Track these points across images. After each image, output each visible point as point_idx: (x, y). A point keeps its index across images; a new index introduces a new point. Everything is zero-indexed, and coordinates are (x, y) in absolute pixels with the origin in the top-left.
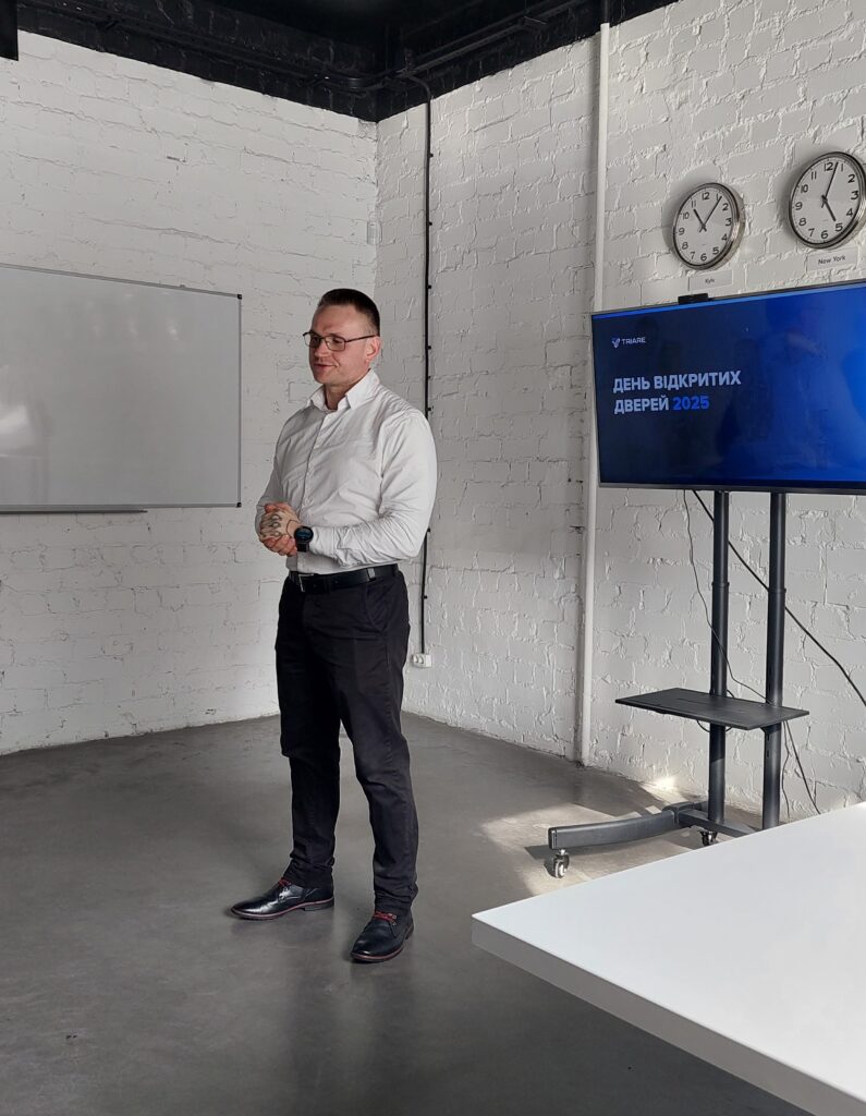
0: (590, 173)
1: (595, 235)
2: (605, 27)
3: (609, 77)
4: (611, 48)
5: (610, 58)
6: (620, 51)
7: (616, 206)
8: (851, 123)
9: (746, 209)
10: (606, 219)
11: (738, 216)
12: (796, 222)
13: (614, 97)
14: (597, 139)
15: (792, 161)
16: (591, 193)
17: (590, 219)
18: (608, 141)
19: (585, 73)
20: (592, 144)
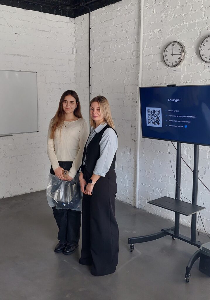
0: (138, 36)
1: (139, 55)
3: (144, 7)
5: (144, 2)
7: (146, 46)
9: (186, 49)
10: (143, 50)
12: (201, 55)
13: (145, 13)
14: (140, 26)
15: (200, 35)
16: (138, 42)
17: (138, 50)
18: (143, 27)
19: (136, 6)
20: (138, 27)
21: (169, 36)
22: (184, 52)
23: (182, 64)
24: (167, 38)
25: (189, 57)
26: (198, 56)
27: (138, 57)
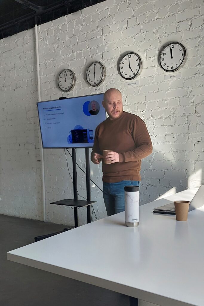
0: (35, 65)
1: (37, 83)
2: (36, 25)
3: (38, 39)
4: (38, 32)
5: (38, 34)
6: (41, 32)
7: (42, 75)
8: (100, 54)
9: (76, 76)
10: (40, 78)
11: (74, 78)
12: (88, 79)
13: (40, 45)
14: (36, 56)
15: (86, 64)
16: (36, 71)
17: (36, 78)
18: (39, 57)
19: (32, 38)
20: (35, 57)
21: (62, 65)
22: (75, 78)
23: (74, 89)
24: (60, 66)
25: (79, 83)
26: (86, 81)
27: (36, 85)
